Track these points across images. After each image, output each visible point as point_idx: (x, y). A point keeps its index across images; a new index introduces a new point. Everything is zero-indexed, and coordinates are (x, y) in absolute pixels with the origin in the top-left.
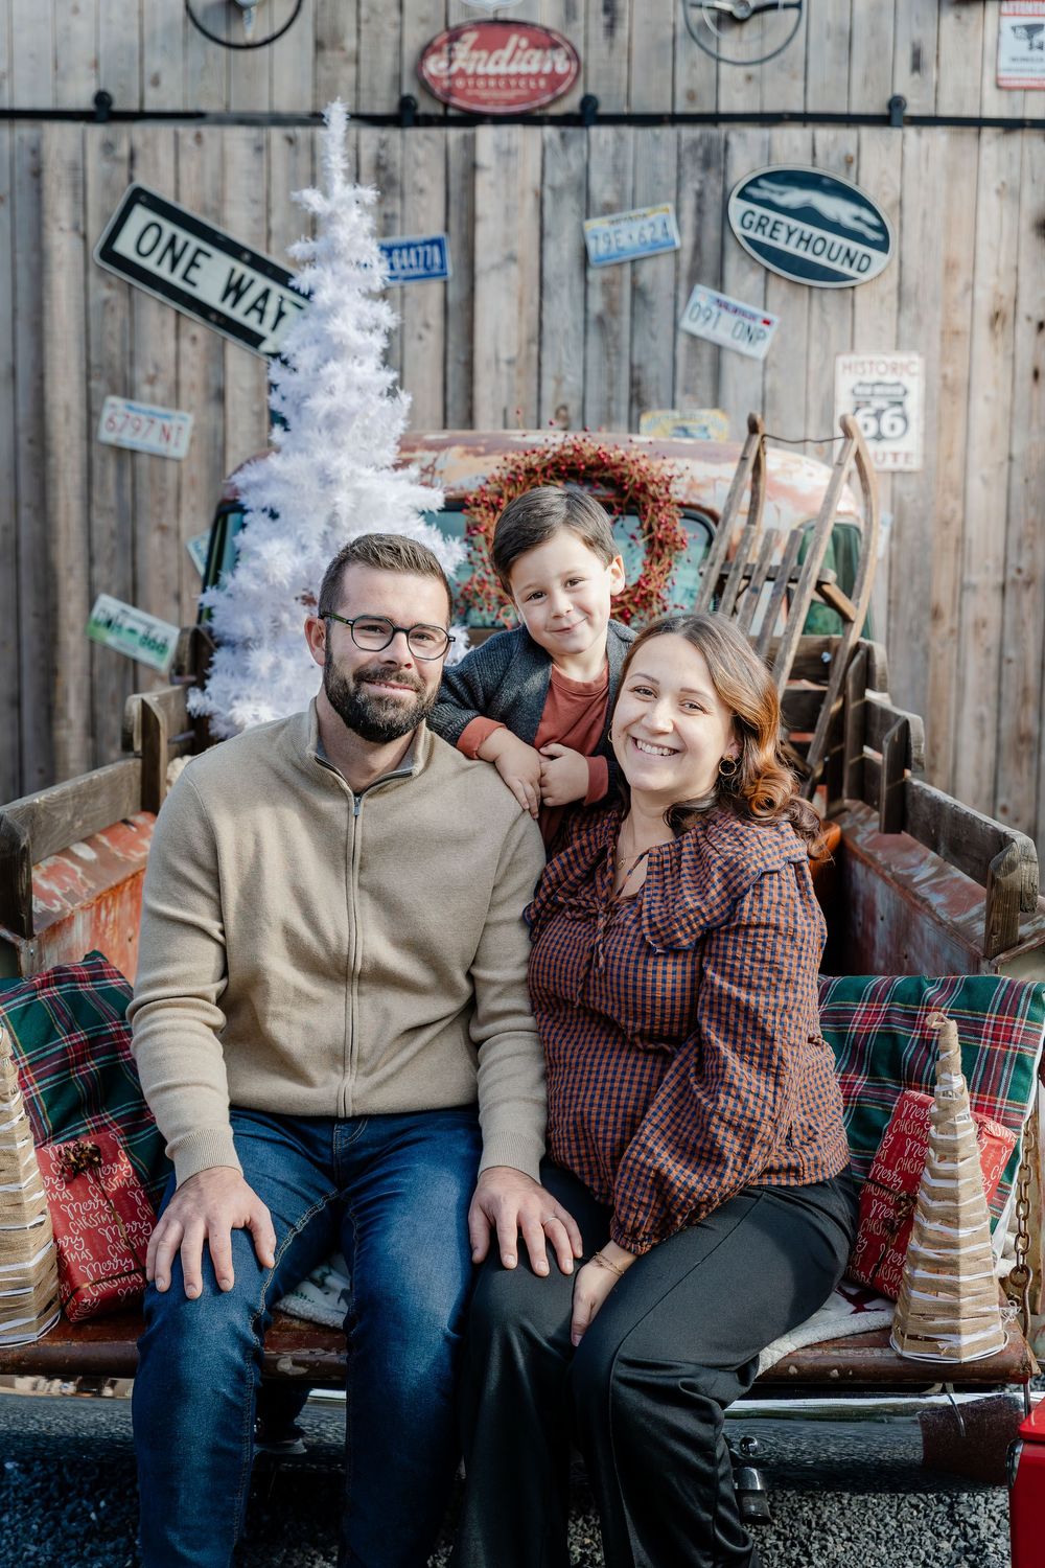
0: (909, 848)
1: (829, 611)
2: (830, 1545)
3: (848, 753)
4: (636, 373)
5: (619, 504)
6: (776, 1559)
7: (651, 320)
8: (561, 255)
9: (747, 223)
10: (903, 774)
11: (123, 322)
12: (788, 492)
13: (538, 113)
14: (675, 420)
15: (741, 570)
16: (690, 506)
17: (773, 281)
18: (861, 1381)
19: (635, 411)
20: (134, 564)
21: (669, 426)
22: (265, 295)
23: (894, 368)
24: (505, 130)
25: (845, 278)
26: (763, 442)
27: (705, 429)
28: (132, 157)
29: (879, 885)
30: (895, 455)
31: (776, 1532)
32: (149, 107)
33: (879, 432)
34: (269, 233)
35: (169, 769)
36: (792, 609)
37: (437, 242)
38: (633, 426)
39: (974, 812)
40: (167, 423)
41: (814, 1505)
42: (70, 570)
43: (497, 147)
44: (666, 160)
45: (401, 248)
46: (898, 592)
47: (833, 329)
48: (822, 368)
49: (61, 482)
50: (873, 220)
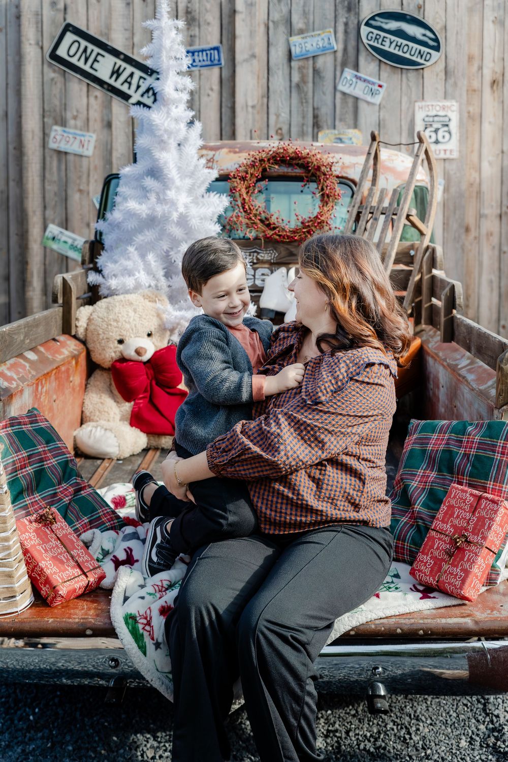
0: (456, 350)
1: (413, 229)
2: (421, 728)
3: (424, 302)
4: (316, 112)
5: (307, 177)
6: (393, 736)
7: (323, 85)
8: (278, 54)
9: (369, 38)
10: (452, 313)
11: (61, 89)
12: (392, 170)
14: (335, 134)
15: (368, 209)
16: (342, 177)
17: (383, 66)
18: (435, 637)
19: (316, 130)
20: (66, 208)
21: (332, 137)
22: (132, 75)
23: (444, 108)
25: (419, 64)
26: (378, 145)
27: (351, 139)
28: (65, 9)
29: (441, 369)
30: (445, 151)
31: (392, 721)
33: (437, 140)
34: (133, 44)
35: (78, 312)
36: (394, 228)
37: (216, 48)
38: (315, 138)
39: (488, 332)
40: (83, 139)
41: (413, 705)
42: (33, 213)
43: (246, 2)
44: (329, 7)
45: (199, 52)
46: (448, 219)
47: (413, 89)
48: (408, 109)
49: (30, 169)
50: (432, 36)
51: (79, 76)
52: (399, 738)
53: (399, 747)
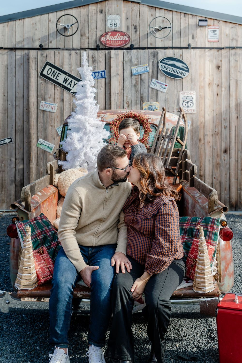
2: (183, 329)
4: (142, 95)
7: (144, 85)
8: (127, 74)
9: (162, 67)
11: (44, 87)
13: (123, 47)
14: (149, 104)
17: (167, 78)
20: (46, 132)
22: (71, 81)
23: (190, 94)
24: (116, 51)
25: (181, 77)
28: (46, 56)
30: (191, 110)
32: (49, 47)
33: (188, 106)
34: (72, 70)
37: (104, 71)
38: (141, 105)
40: (52, 106)
42: (34, 134)
43: (115, 54)
44: (146, 56)
45: (97, 73)
46: (192, 136)
47: (179, 87)
48: (177, 94)
49: (32, 117)
50: (186, 66)
51: (51, 82)
52: (175, 333)
53: (175, 336)
